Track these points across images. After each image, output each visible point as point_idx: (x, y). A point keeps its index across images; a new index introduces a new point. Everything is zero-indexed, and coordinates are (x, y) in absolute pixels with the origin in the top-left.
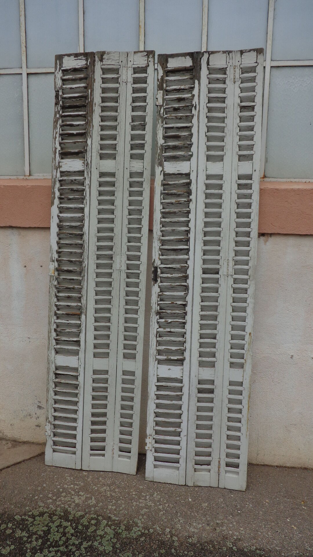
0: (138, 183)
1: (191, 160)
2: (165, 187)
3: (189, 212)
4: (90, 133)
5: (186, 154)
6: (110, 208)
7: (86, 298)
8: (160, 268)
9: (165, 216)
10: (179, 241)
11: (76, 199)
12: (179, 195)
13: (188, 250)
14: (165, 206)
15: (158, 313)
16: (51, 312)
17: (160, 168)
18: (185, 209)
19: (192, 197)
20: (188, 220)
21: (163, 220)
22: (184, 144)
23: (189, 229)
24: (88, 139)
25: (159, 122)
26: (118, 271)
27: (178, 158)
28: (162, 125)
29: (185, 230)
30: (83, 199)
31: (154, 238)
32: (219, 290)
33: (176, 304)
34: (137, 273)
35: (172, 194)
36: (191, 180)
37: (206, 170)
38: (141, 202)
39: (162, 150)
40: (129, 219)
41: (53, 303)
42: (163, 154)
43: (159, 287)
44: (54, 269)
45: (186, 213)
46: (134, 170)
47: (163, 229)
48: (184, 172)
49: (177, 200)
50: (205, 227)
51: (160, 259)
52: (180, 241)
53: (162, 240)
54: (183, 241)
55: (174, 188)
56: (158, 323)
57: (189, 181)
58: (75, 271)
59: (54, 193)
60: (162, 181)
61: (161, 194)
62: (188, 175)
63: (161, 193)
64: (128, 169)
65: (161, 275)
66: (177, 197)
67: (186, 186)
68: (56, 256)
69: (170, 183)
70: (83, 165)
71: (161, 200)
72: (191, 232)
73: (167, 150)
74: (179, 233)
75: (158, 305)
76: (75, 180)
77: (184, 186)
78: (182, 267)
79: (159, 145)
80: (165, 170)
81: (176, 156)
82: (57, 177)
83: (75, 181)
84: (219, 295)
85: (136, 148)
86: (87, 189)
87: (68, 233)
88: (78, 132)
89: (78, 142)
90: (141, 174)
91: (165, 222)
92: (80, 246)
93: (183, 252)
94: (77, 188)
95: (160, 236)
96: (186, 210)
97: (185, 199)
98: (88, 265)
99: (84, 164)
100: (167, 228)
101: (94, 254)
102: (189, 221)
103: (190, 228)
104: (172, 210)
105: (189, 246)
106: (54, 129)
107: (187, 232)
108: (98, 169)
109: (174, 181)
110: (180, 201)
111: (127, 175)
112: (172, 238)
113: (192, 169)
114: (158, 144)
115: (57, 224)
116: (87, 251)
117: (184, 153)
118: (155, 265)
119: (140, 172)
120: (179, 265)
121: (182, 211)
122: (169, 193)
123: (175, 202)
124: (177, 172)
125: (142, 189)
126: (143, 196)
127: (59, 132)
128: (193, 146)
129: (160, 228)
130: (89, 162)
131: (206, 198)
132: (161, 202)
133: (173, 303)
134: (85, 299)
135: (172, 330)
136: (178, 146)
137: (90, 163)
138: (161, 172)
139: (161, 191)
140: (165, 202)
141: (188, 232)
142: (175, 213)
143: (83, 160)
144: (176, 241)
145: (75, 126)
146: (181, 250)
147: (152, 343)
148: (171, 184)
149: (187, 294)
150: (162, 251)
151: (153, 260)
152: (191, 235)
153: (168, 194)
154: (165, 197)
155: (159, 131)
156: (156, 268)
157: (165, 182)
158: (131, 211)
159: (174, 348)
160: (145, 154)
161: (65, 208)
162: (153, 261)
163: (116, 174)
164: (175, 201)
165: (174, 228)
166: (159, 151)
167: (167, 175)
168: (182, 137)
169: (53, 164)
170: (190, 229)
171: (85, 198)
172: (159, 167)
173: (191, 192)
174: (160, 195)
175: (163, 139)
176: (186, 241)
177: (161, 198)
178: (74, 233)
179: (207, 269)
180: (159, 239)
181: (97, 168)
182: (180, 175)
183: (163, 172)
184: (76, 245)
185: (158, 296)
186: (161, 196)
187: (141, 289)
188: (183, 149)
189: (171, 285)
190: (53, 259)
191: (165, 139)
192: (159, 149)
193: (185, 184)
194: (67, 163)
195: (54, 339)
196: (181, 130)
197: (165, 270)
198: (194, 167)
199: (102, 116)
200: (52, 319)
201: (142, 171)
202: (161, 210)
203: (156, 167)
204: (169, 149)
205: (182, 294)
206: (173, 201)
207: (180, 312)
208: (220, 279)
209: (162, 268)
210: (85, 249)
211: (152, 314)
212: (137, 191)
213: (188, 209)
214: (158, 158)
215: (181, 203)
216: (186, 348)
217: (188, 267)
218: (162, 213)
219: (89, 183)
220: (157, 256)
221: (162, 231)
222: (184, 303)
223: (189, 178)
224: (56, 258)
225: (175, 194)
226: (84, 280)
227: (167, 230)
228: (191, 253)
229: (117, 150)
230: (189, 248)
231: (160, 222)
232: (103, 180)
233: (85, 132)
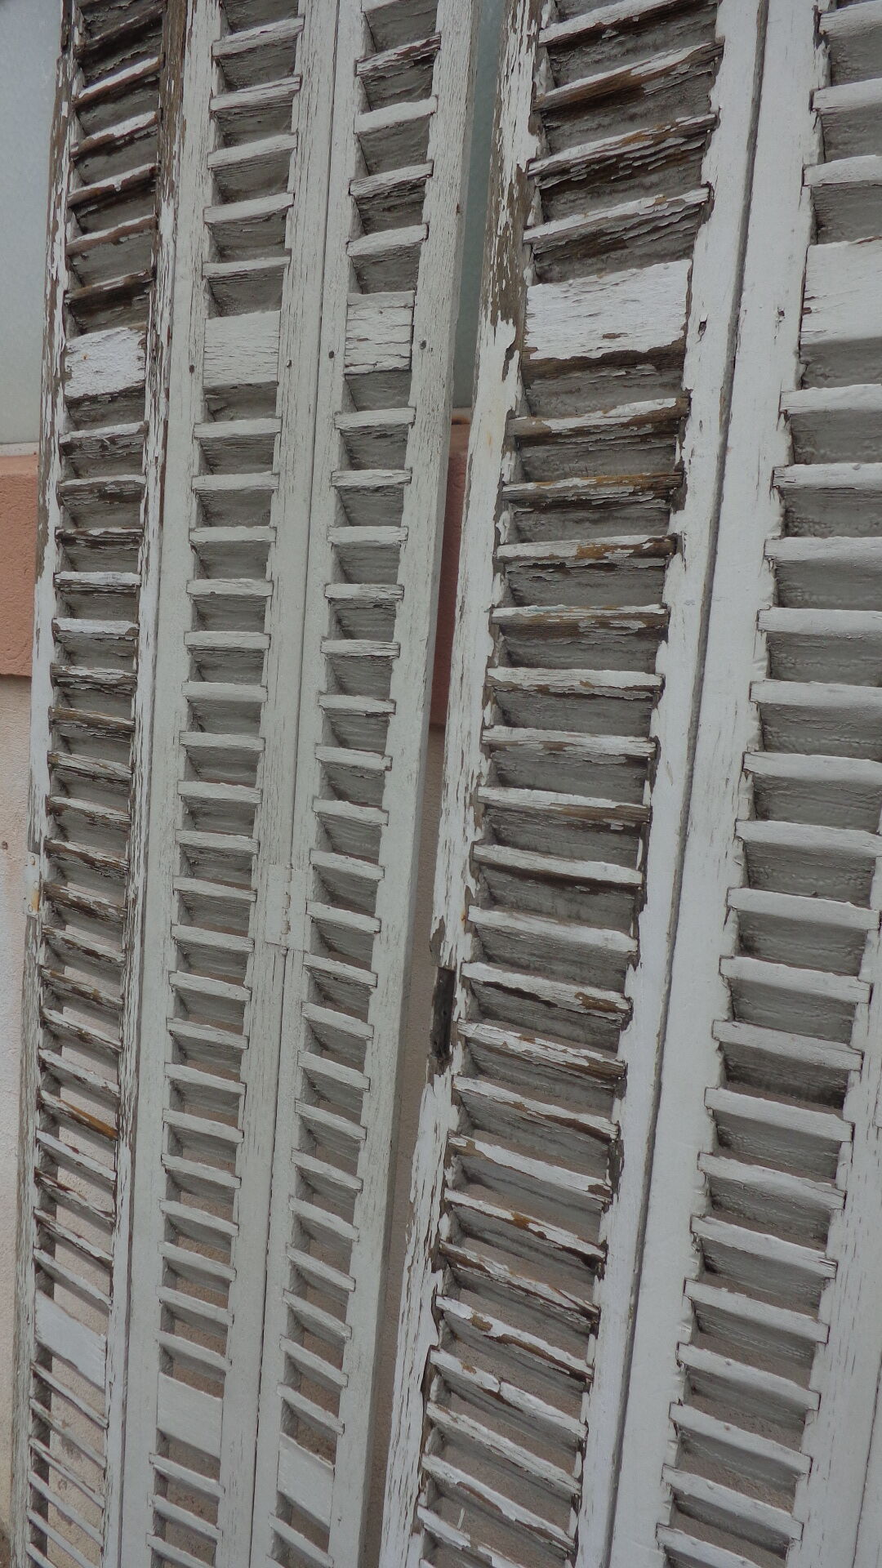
0: (384, 443)
1: (699, 244)
2: (529, 452)
3: (656, 630)
4: (169, 174)
5: (664, 209)
6: (248, 592)
7: (134, 1061)
8: (468, 983)
9: (520, 651)
10: (584, 827)
11: (112, 543)
12: (606, 511)
13: (636, 895)
14: (524, 586)
15: (442, 1259)
16: (27, 1087)
17: (506, 333)
18: (633, 609)
19: (689, 522)
20: (650, 689)
21: (502, 674)
22: (659, 139)
23: (646, 749)
24: (164, 205)
25: (515, 16)
26: (272, 950)
27: (618, 244)
28: (534, 29)
29: (628, 757)
30: (137, 540)
31: (446, 786)
32: (835, 1233)
33: (541, 1236)
34: (357, 984)
35: (562, 505)
36: (687, 398)
37: (805, 311)
38: (391, 553)
39: (520, 206)
40: (333, 659)
41: (32, 1048)
42: (528, 235)
43: (458, 1099)
44: (37, 885)
45: (640, 634)
46: (368, 358)
47: (501, 733)
48: (642, 344)
49: (586, 543)
50: (766, 743)
51: (474, 930)
52: (592, 824)
53: (488, 806)
54: (606, 828)
55: (582, 464)
56: (439, 1315)
57: (671, 402)
58: (103, 912)
59: (43, 513)
60: (511, 415)
61: (505, 501)
62: (669, 360)
63: (500, 495)
64: (339, 356)
65: (472, 1030)
66: (595, 522)
67: (657, 443)
68: (44, 826)
69: (556, 425)
70: (139, 358)
71: (497, 544)
72: (661, 771)
73: (559, 204)
74: (590, 770)
75: (447, 1207)
76: (113, 440)
77: (644, 439)
78: (592, 1004)
79: (509, 175)
80: (530, 341)
81: (601, 233)
82: (56, 429)
83: (113, 448)
84: (827, 1271)
85: (388, 216)
86: (153, 491)
87: (83, 720)
88: (127, 175)
89: (126, 232)
90: (397, 380)
91: (514, 688)
92: (121, 787)
93: (602, 899)
94: (117, 483)
95: (480, 776)
96: (639, 616)
97: (640, 539)
98: (145, 893)
99: (145, 349)
100: (519, 734)
101: (170, 839)
102: (653, 695)
103: (656, 741)
104: (558, 612)
105: (643, 869)
106: (51, 185)
107: (638, 772)
108: (198, 370)
109: (577, 413)
110: (607, 548)
111: (334, 393)
112: (543, 799)
113: (699, 314)
114: (501, 169)
115: (52, 667)
116: (144, 823)
117: (650, 201)
118: (445, 961)
119: (395, 370)
120: (575, 989)
121: (616, 623)
122: (542, 496)
123: (577, 558)
124: (596, 348)
125: (402, 478)
126: (406, 518)
127: (68, 192)
128: (718, 136)
129: (484, 728)
130: (164, 339)
131: (789, 526)
132: (494, 560)
133: (521, 1224)
134: (133, 1068)
135: (510, 1392)
136: (620, 157)
137: (165, 345)
138: (509, 352)
139: (502, 484)
140: (518, 558)
141: (644, 768)
142: (571, 631)
143: (139, 330)
144: (570, 825)
145: (118, 149)
146: (597, 887)
147: (405, 1423)
148: (559, 435)
149: (607, 1195)
150: (488, 873)
151: (435, 926)
152: (664, 797)
153: (538, 505)
154: (525, 524)
155: (513, 78)
156: (448, 977)
157: (528, 424)
158: (346, 613)
159: (512, 1510)
160: (424, 247)
161: (78, 588)
162: (433, 931)
163: (279, 390)
164: (573, 552)
165: (558, 736)
166: (504, 217)
167: (542, 376)
168: (649, 88)
169: (45, 363)
170: (656, 755)
171: (142, 535)
172: (501, 324)
173: (681, 485)
174: (493, 512)
175: (532, 130)
176: (626, 831)
177: (497, 529)
178: (101, 722)
179: (759, 1054)
180: (473, 800)
181: (192, 369)
182: (620, 366)
183: (517, 354)
184: (110, 781)
185: (447, 1155)
186: (496, 518)
187: (375, 1084)
188: (654, 178)
189: (518, 1106)
190: (37, 840)
191: (549, 129)
192: (505, 202)
193: (648, 428)
194: (90, 352)
195: (35, 1216)
196: (648, 39)
197: (497, 998)
198: (714, 306)
199: (228, 57)
200: (30, 1122)
201: (401, 364)
202: (498, 613)
203: (485, 326)
204: (570, 195)
205: (580, 1183)
206: (566, 549)
207: (557, 1298)
208: (845, 1149)
209: (477, 982)
210: (137, 807)
211: (411, 1248)
212: (378, 489)
213: (654, 608)
214: (500, 265)
215: (610, 567)
216: (576, 1540)
217: (629, 1015)
218: (500, 628)
219: (159, 451)
220: (458, 904)
221: (490, 749)
222: (589, 1250)
223: (675, 385)
224: (44, 836)
225: (582, 504)
226: (131, 971)
227: (515, 744)
228: (653, 918)
229: (287, 245)
230: (644, 885)
231: (485, 688)
232: (218, 435)
233: (153, 173)
